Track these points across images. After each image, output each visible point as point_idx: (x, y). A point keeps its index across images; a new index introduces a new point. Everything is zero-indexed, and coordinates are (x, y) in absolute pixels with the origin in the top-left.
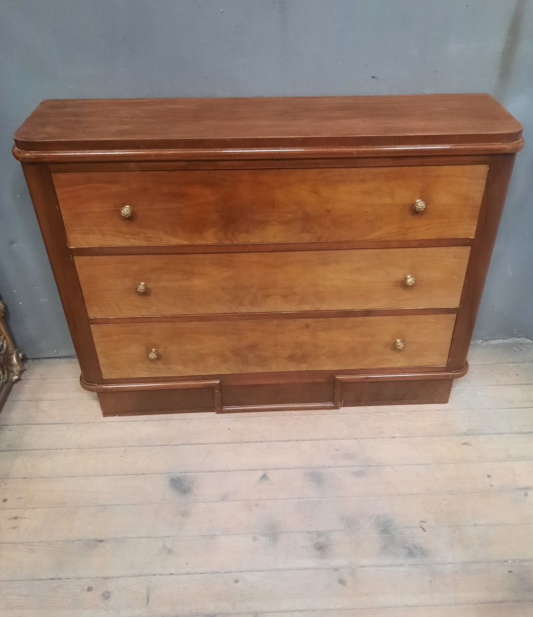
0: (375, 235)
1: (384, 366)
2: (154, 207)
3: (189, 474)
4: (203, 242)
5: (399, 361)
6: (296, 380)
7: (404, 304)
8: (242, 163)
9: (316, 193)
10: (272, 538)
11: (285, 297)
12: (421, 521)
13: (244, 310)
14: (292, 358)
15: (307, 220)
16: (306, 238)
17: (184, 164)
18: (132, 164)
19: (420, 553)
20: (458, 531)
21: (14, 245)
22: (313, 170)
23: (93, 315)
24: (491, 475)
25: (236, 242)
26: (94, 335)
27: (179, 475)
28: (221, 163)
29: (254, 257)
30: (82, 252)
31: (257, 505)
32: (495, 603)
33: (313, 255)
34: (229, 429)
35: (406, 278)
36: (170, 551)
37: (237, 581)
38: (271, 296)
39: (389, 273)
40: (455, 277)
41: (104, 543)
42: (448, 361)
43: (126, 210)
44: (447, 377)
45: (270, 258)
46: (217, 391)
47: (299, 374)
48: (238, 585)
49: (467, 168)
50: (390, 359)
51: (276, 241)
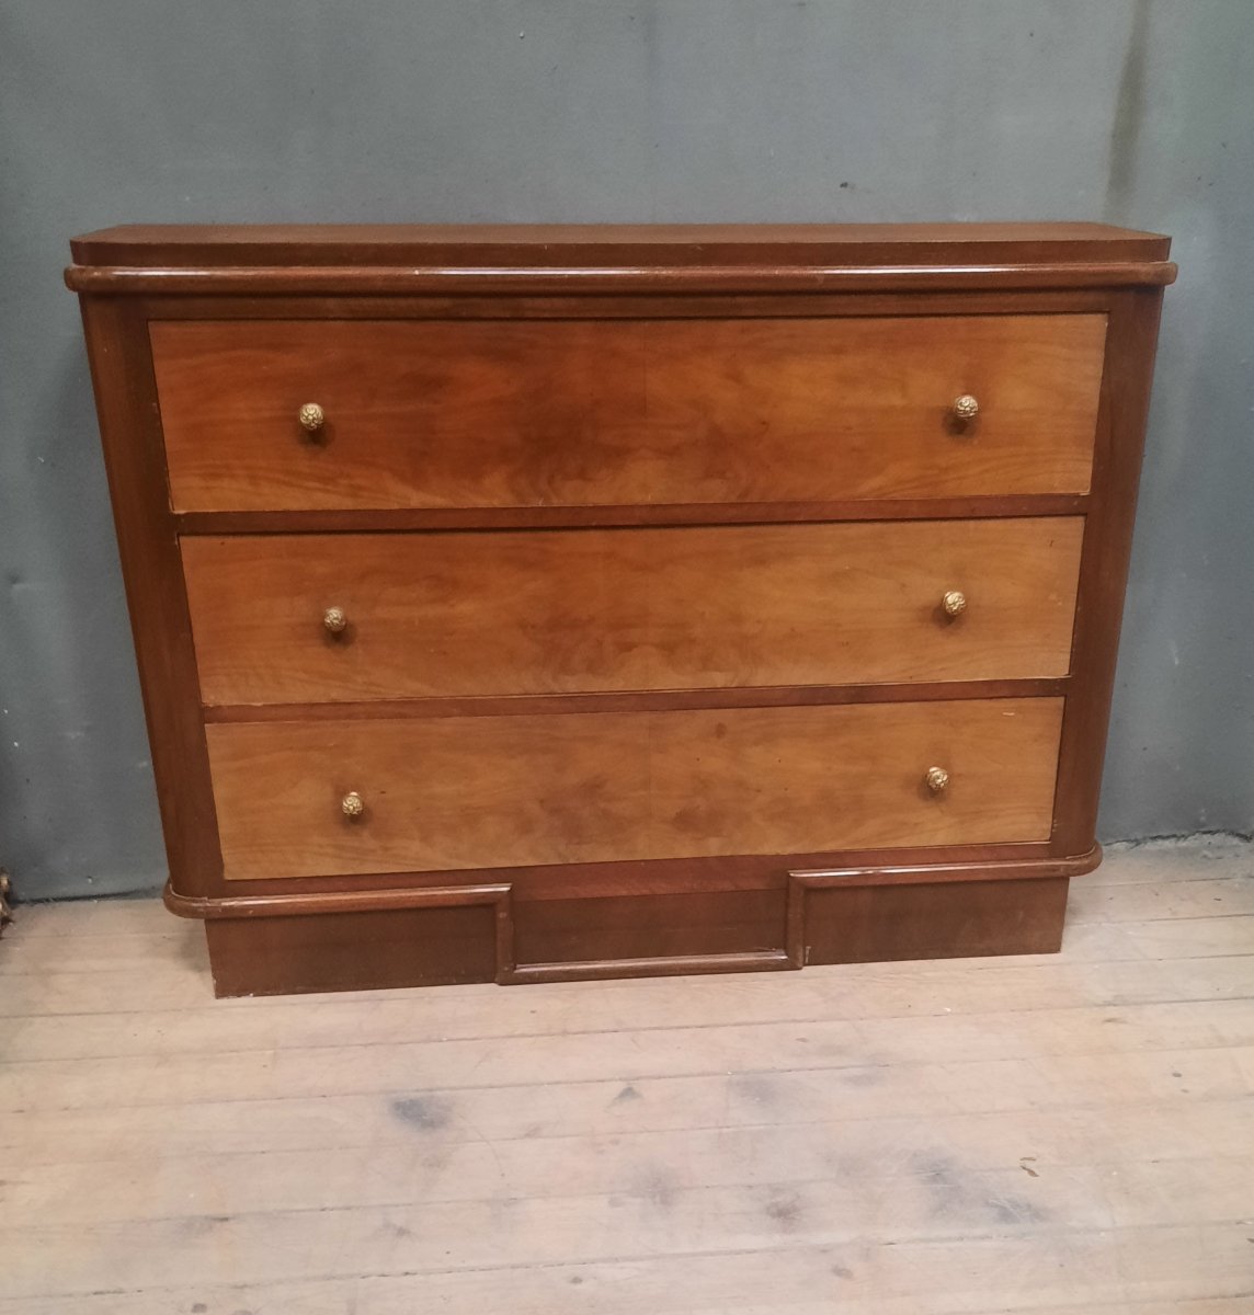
0: (870, 486)
1: (903, 843)
2: (374, 410)
3: (439, 1093)
4: (482, 503)
5: (937, 829)
6: (695, 886)
7: (942, 670)
8: (574, 302)
9: (738, 379)
10: (658, 1199)
11: (669, 649)
12: (1024, 1159)
13: (572, 685)
14: (685, 821)
15: (720, 446)
16: (716, 492)
17: (446, 303)
18: (331, 303)
19: (1028, 1214)
20: (1115, 1173)
21: (17, 587)
22: (730, 323)
23: (212, 697)
24: (1181, 1072)
25: (556, 502)
26: (213, 753)
27: (414, 1095)
28: (528, 302)
29: (596, 541)
30: (202, 524)
31: (616, 1142)
32: (1224, 1297)
33: (732, 540)
34: (533, 1012)
35: (943, 601)
36: (402, 1232)
37: (577, 1280)
38: (636, 646)
39: (904, 585)
40: (1053, 597)
41: (232, 1222)
42: (1052, 828)
43: (312, 411)
44: (1054, 870)
45: (633, 544)
46: (502, 915)
47: (702, 866)
48: (578, 1287)
49: (1062, 321)
50: (916, 824)
51: (649, 499)
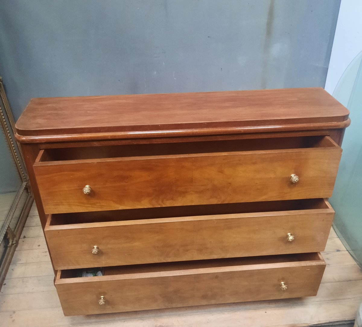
0: (262, 198)
2: (107, 185)
4: (141, 207)
5: (282, 295)
7: (285, 252)
8: (168, 139)
9: (222, 172)
11: (200, 251)
13: (169, 260)
15: (215, 190)
23: (58, 268)
28: (154, 140)
35: (287, 236)
38: (190, 250)
43: (87, 189)
50: (276, 294)
